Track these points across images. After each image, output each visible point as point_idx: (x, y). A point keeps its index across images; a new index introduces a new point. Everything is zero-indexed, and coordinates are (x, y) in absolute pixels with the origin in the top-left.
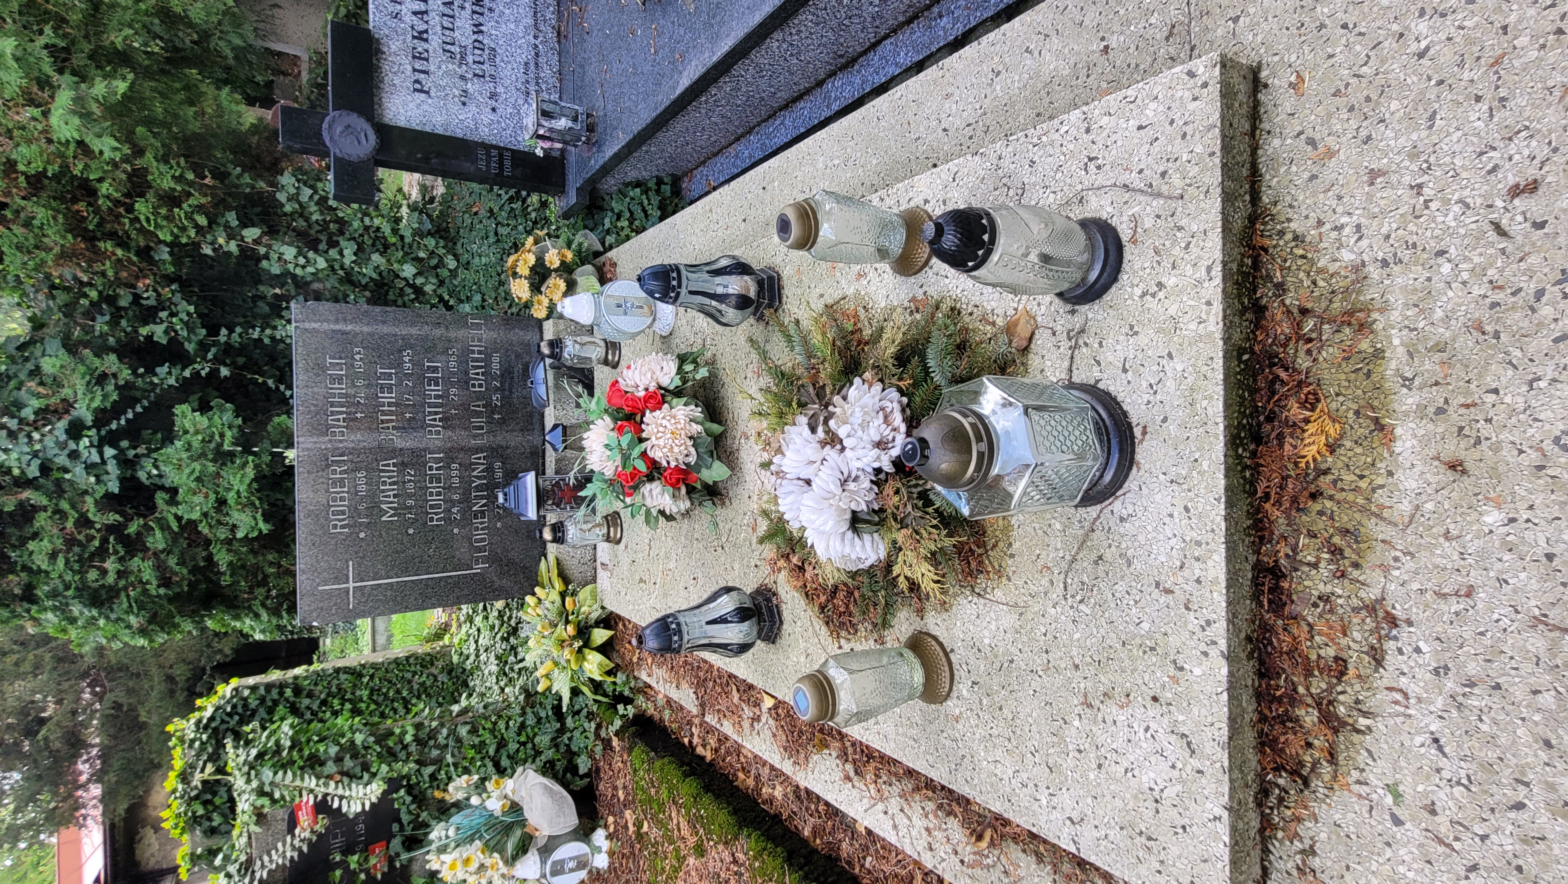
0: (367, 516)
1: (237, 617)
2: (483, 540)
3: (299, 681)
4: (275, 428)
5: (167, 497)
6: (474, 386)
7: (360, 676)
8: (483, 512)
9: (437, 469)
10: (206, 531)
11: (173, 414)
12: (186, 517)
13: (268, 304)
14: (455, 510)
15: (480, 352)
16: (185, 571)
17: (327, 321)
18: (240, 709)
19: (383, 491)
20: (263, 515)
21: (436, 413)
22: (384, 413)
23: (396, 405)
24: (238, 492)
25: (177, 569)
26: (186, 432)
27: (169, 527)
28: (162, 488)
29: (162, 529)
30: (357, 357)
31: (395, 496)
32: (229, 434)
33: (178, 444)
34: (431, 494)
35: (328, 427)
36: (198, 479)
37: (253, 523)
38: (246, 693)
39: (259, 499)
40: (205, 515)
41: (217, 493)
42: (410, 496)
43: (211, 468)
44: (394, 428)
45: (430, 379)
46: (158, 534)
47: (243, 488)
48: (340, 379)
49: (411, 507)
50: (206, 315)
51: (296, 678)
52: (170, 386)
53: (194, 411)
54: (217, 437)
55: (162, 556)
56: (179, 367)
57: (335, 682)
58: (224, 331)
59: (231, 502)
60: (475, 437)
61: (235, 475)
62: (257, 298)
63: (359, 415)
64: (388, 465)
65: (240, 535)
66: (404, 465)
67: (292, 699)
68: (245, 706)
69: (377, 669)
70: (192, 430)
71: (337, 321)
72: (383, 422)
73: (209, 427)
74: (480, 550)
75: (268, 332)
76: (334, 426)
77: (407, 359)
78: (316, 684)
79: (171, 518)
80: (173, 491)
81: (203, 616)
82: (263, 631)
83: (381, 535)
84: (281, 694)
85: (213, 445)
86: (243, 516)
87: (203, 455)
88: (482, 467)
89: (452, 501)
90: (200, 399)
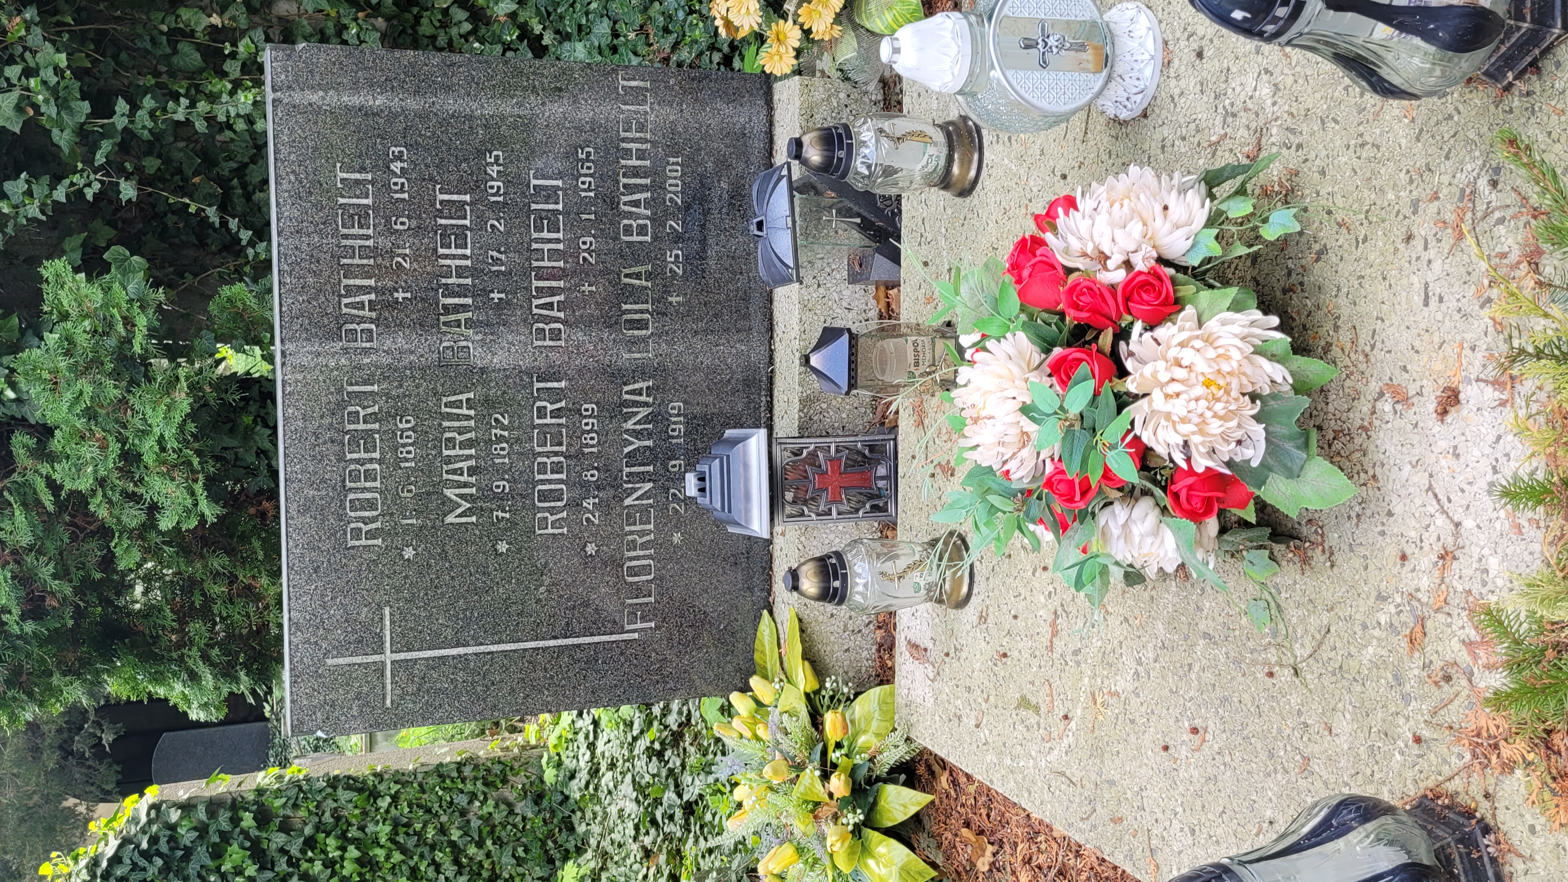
0: (419, 513)
1: (158, 678)
2: (646, 570)
3: (266, 799)
4: (223, 309)
5: (32, 442)
6: (628, 230)
7: (375, 795)
8: (645, 509)
9: (556, 414)
10: (103, 513)
11: (41, 279)
12: (68, 486)
13: (199, 47)
14: (589, 504)
15: (641, 154)
16: (68, 590)
17: (337, 87)
18: (164, 847)
19: (449, 460)
20: (206, 487)
21: (552, 291)
22: (450, 291)
23: (474, 272)
24: (161, 440)
25: (55, 584)
26: (65, 316)
27: (39, 503)
28: (23, 423)
29: (24, 505)
30: (396, 167)
31: (472, 471)
32: (142, 322)
33: (52, 338)
34: (542, 468)
35: (341, 320)
36: (90, 414)
37: (189, 502)
38: (174, 816)
39: (199, 453)
40: (102, 482)
41: (123, 441)
42: (500, 472)
43: (113, 392)
44: (469, 323)
45: (540, 216)
46: (19, 515)
47: (170, 432)
48: (361, 216)
49: (501, 497)
50: (87, 71)
51: (260, 792)
52: (32, 220)
53: (76, 270)
54: (120, 328)
55: (29, 559)
56: (46, 179)
57: (330, 804)
58: (122, 106)
59: (149, 459)
60: (633, 343)
61: (155, 404)
62: (178, 35)
63: (400, 295)
64: (458, 404)
65: (166, 523)
66: (488, 404)
67: (254, 833)
68: (173, 839)
69: (405, 784)
70: (74, 313)
71: (355, 87)
72: (447, 309)
73: (106, 305)
74: (638, 591)
75: (203, 106)
76: (352, 319)
77: (493, 171)
78: (296, 806)
79: (40, 485)
80: (45, 432)
81: (98, 673)
82: (204, 706)
83: (444, 555)
84: (235, 821)
85: (111, 342)
86: (170, 487)
87: (95, 363)
88: (644, 412)
89: (585, 485)
90: (84, 245)
